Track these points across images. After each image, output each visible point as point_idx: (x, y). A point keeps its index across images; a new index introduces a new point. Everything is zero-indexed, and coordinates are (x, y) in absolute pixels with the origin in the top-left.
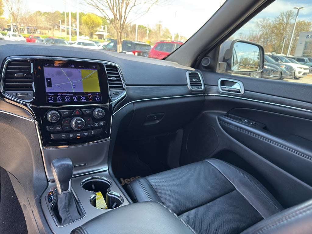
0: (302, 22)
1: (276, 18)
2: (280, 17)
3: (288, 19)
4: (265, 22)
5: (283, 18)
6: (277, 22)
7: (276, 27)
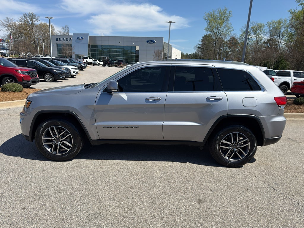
0: (44, 24)
1: (21, 19)
2: (24, 18)
3: (32, 21)
4: (10, 21)
5: (27, 19)
6: (22, 23)
7: (22, 27)
